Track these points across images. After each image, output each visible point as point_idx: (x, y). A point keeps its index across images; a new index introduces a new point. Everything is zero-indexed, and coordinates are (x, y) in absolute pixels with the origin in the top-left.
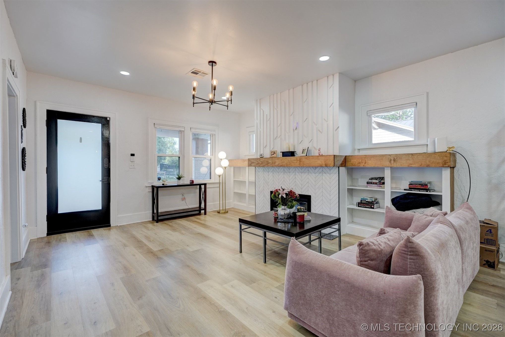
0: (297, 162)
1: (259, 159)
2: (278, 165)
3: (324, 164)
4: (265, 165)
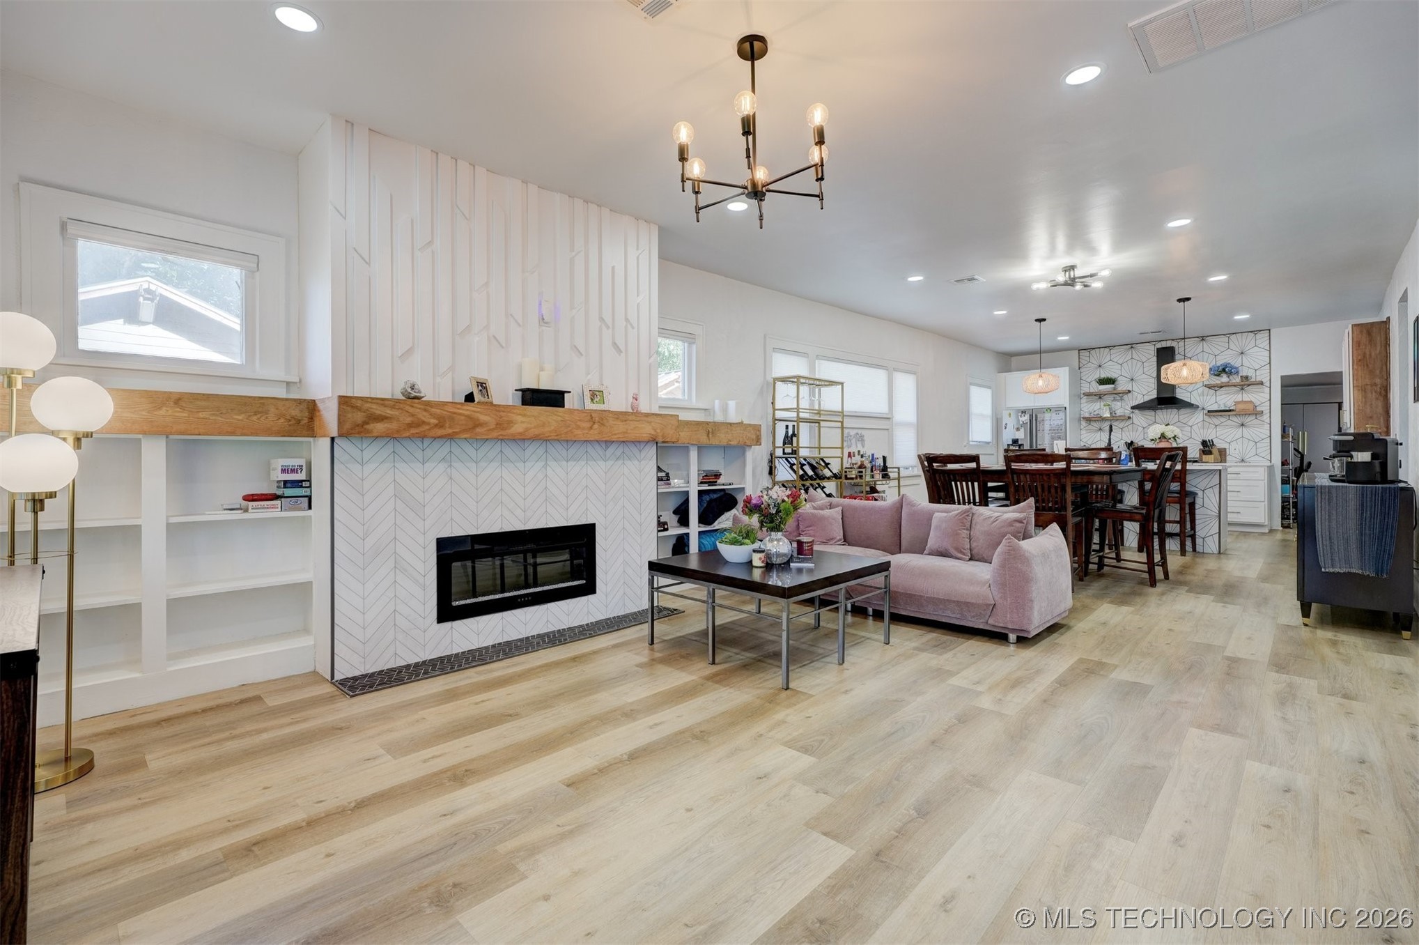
0: (591, 428)
1: (398, 401)
2: (520, 434)
3: (660, 434)
4: (456, 433)
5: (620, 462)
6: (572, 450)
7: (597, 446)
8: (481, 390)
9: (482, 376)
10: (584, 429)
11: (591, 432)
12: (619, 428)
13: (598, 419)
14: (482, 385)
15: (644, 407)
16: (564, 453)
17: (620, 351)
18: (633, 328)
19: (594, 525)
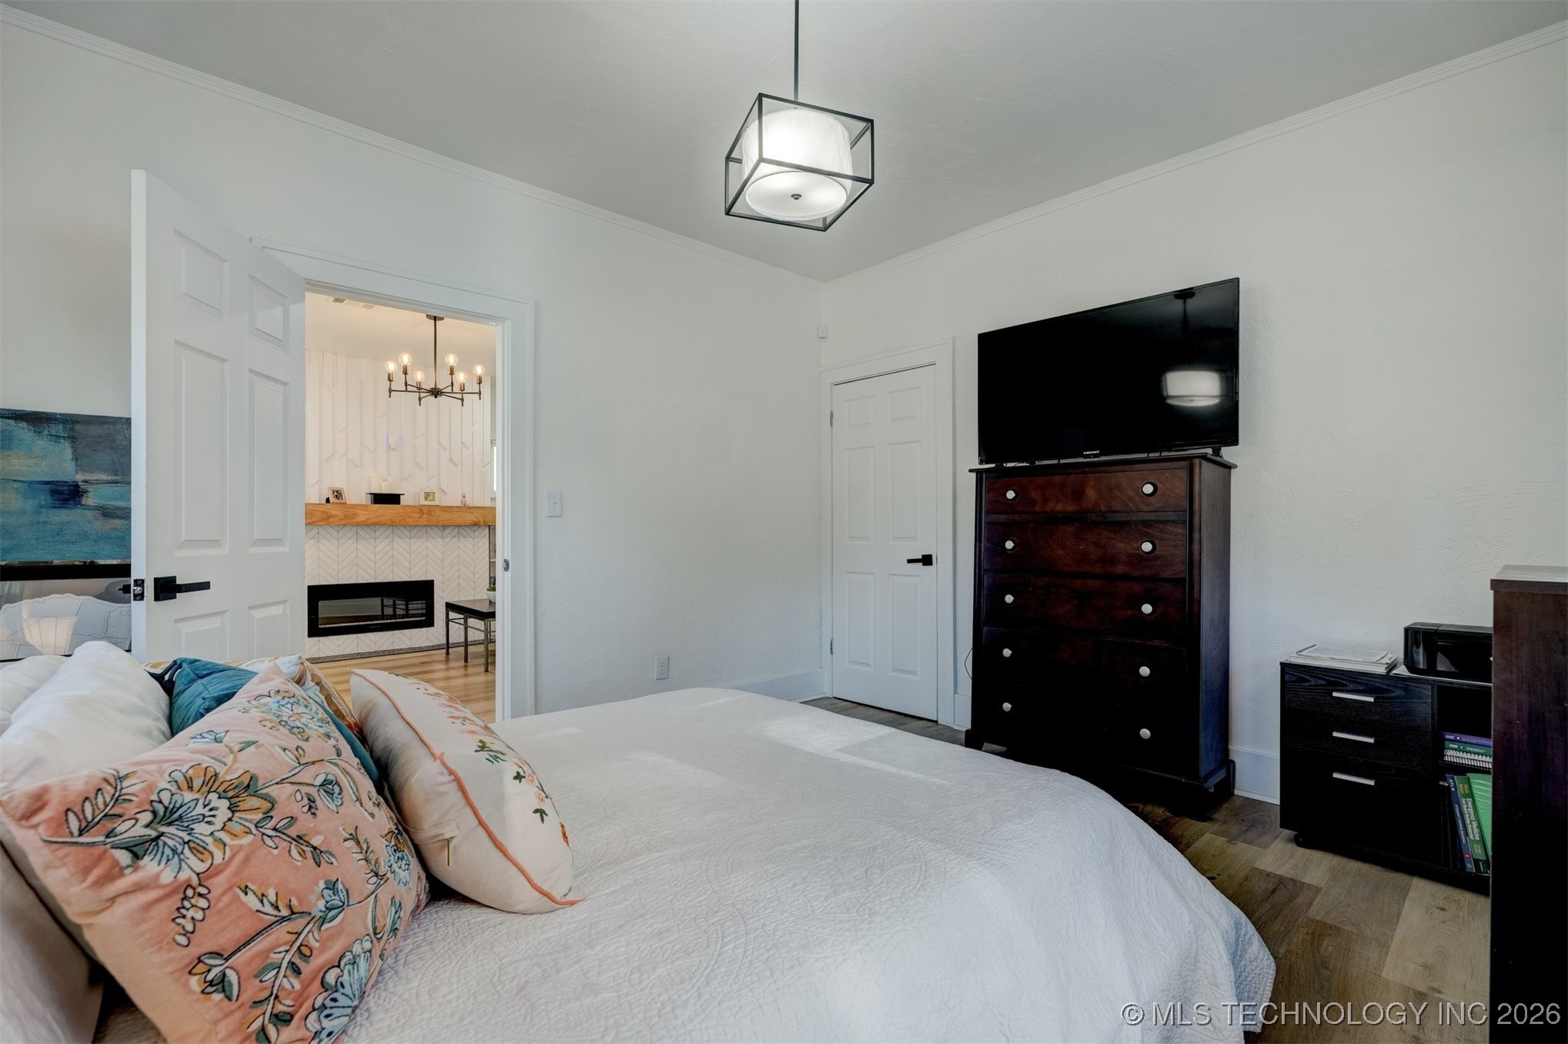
5: (456, 539)
6: (414, 531)
7: (436, 529)
8: (336, 496)
9: (337, 486)
10: (414, 518)
11: (421, 520)
12: (446, 517)
13: (429, 511)
14: (338, 494)
15: (470, 503)
16: (408, 533)
17: (455, 465)
18: (467, 448)
19: (431, 583)
